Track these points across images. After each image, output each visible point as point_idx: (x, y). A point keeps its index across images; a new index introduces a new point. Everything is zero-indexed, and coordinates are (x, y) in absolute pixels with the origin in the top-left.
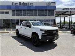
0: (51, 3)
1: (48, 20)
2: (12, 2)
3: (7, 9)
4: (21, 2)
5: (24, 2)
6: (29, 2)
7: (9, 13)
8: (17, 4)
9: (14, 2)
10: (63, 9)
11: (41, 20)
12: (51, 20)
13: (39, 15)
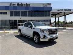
0: (47, 4)
1: (45, 20)
2: (10, 3)
4: (19, 3)
5: (21, 3)
6: (27, 3)
7: (7, 14)
8: (15, 5)
9: (12, 3)
10: (58, 10)
11: (38, 20)
12: (48, 20)
13: (36, 16)
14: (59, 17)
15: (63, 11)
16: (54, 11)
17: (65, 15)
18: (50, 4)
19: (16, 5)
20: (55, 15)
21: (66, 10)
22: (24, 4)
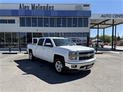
1: (78, 33)
2: (20, 4)
3: (13, 16)
4: (34, 4)
6: (48, 5)
7: (14, 23)
8: (28, 7)
9: (23, 4)
10: (102, 16)
11: (67, 33)
12: (84, 33)
13: (64, 26)
14: (104, 28)
15: (112, 18)
16: (96, 18)
17: (116, 25)
18: (88, 6)
19: (30, 8)
20: (98, 24)
21: (117, 16)
22: (44, 7)
